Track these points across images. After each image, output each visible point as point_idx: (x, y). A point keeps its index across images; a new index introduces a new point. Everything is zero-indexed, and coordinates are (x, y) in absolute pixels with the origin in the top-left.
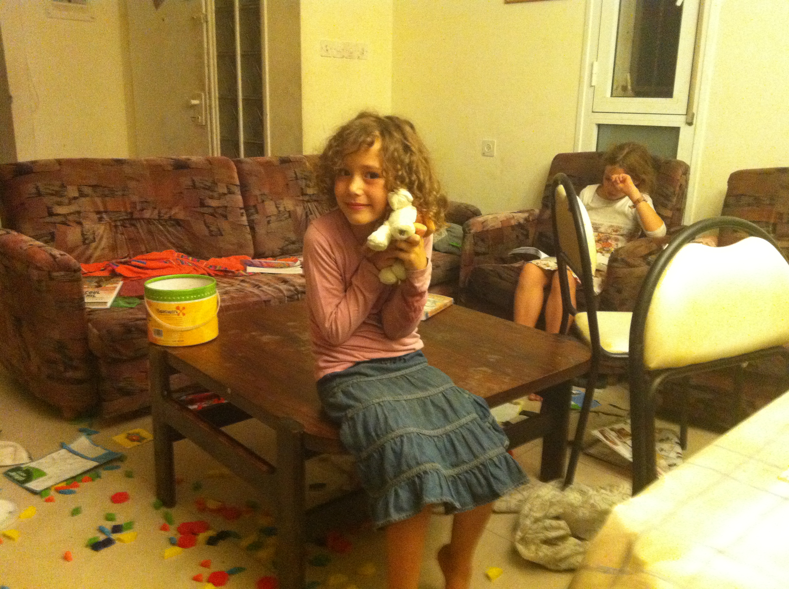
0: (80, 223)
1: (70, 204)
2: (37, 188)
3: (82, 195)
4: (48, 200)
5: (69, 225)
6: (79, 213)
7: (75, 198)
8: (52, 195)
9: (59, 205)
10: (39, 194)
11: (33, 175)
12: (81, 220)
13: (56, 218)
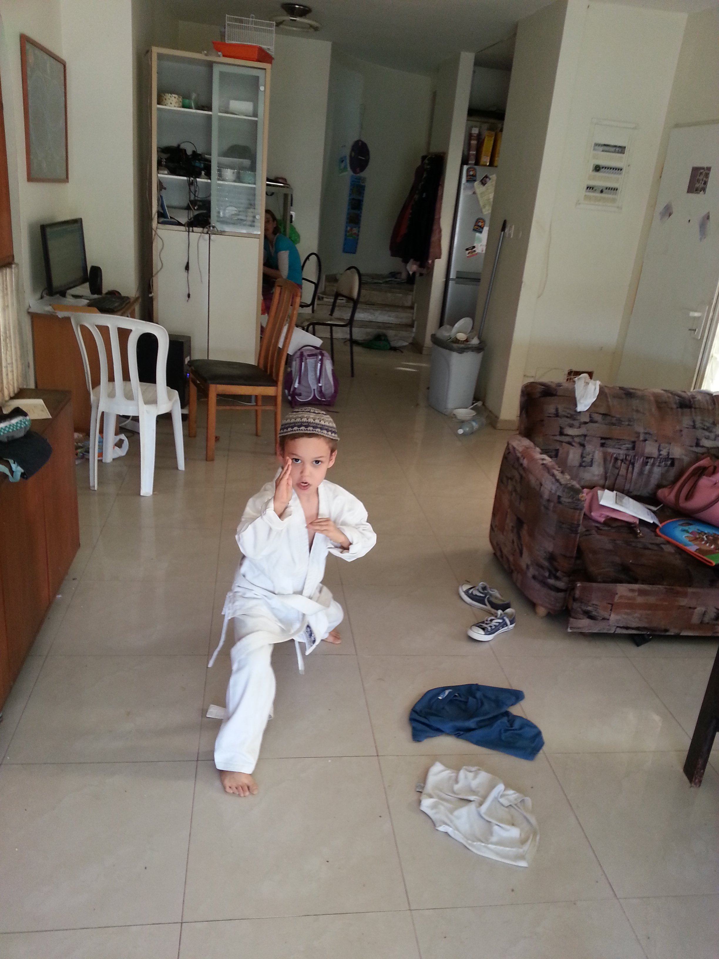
0: (583, 445)
1: (579, 427)
2: (557, 410)
3: (592, 421)
4: (563, 422)
5: (573, 446)
6: (585, 436)
7: (586, 423)
8: (567, 417)
9: (570, 427)
10: (557, 415)
11: (556, 397)
12: (585, 442)
13: (566, 437)
